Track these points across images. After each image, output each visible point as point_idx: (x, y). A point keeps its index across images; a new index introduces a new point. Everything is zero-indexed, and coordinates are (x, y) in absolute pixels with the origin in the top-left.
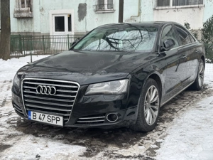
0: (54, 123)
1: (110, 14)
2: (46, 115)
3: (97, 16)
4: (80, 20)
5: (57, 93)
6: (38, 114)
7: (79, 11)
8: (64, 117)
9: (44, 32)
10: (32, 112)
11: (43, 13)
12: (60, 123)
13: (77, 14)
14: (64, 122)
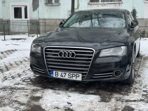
0: (74, 78)
1: (57, 7)
2: (67, 73)
3: (47, 8)
4: (34, 10)
5: (77, 56)
6: (60, 73)
7: (33, 4)
8: (83, 74)
9: (5, 18)
10: (54, 72)
11: (5, 4)
12: (80, 79)
13: (31, 6)
14: (83, 77)
